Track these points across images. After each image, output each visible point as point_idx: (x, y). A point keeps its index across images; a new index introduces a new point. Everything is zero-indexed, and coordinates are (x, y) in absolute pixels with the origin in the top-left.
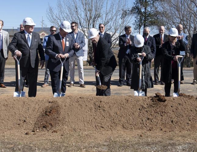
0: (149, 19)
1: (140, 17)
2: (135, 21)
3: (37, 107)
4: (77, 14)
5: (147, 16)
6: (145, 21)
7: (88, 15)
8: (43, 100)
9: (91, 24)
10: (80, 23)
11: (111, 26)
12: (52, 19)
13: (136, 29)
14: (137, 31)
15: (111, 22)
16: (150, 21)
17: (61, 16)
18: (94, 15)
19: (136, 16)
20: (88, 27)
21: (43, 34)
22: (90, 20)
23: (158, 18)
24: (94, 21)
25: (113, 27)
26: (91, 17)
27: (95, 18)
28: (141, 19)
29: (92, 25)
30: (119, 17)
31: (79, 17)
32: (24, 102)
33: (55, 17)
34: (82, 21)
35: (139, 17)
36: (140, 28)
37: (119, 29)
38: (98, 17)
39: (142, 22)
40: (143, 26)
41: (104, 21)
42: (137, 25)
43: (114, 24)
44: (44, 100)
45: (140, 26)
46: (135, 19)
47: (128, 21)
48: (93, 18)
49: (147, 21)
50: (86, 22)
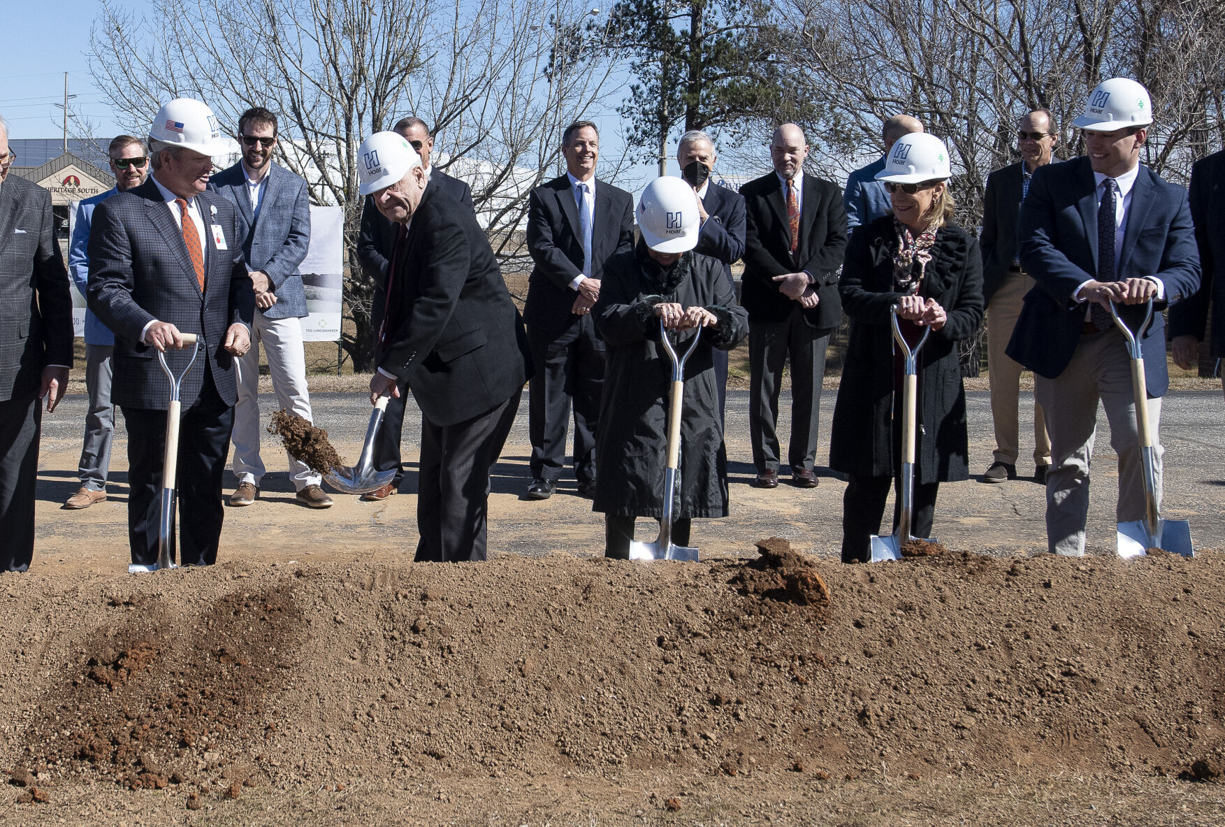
0: (716, 78)
1: (665, 63)
2: (634, 89)
3: (38, 631)
4: (277, 56)
5: (708, 62)
6: (693, 89)
7: (341, 60)
8: (75, 590)
9: (360, 117)
10: (295, 110)
12: (124, 84)
13: (640, 143)
14: (644, 150)
15: (482, 100)
16: (724, 91)
17: (176, 65)
18: (377, 57)
19: (637, 61)
20: (344, 136)
21: (67, 180)
22: (354, 91)
23: (771, 71)
24: (379, 97)
25: (497, 133)
26: (360, 72)
27: (388, 78)
28: (668, 81)
29: (368, 118)
30: (534, 66)
31: (291, 69)
33: (142, 77)
34: (309, 94)
35: (655, 67)
36: (662, 136)
37: (536, 143)
38: (407, 70)
39: (678, 95)
40: (681, 123)
41: (442, 88)
42: (645, 113)
43: (506, 112)
44: (81, 588)
45: (665, 124)
46: (634, 80)
47: (588, 95)
48: (372, 74)
49: (704, 93)
50: (333, 105)
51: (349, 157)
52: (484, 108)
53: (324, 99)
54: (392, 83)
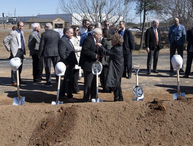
0: (148, 4)
1: (141, 2)
2: (137, 6)
3: (33, 119)
4: (86, 4)
5: (147, 2)
6: (145, 6)
7: (95, 4)
8: (40, 110)
9: (98, 12)
10: (88, 11)
11: (116, 12)
12: (64, 8)
13: (137, 14)
14: (138, 15)
15: (115, 9)
16: (149, 6)
17: (71, 5)
18: (100, 3)
19: (137, 2)
20: (95, 14)
21: (58, 20)
22: (97, 8)
23: (156, 3)
24: (100, 9)
25: (117, 13)
26: (97, 6)
27: (101, 6)
28: (141, 5)
29: (99, 12)
30: (122, 4)
31: (88, 5)
32: (21, 114)
33: (66, 6)
34: (90, 9)
35: (139, 3)
37: (122, 15)
38: (104, 5)
39: (143, 7)
40: (143, 11)
41: (109, 7)
42: (138, 10)
43: (118, 11)
45: (141, 11)
46: (137, 5)
47: (130, 8)
48: (99, 6)
49: (146, 6)
50: (94, 10)
51: (96, 17)
52: (115, 10)
53: (93, 9)
54: (102, 7)
